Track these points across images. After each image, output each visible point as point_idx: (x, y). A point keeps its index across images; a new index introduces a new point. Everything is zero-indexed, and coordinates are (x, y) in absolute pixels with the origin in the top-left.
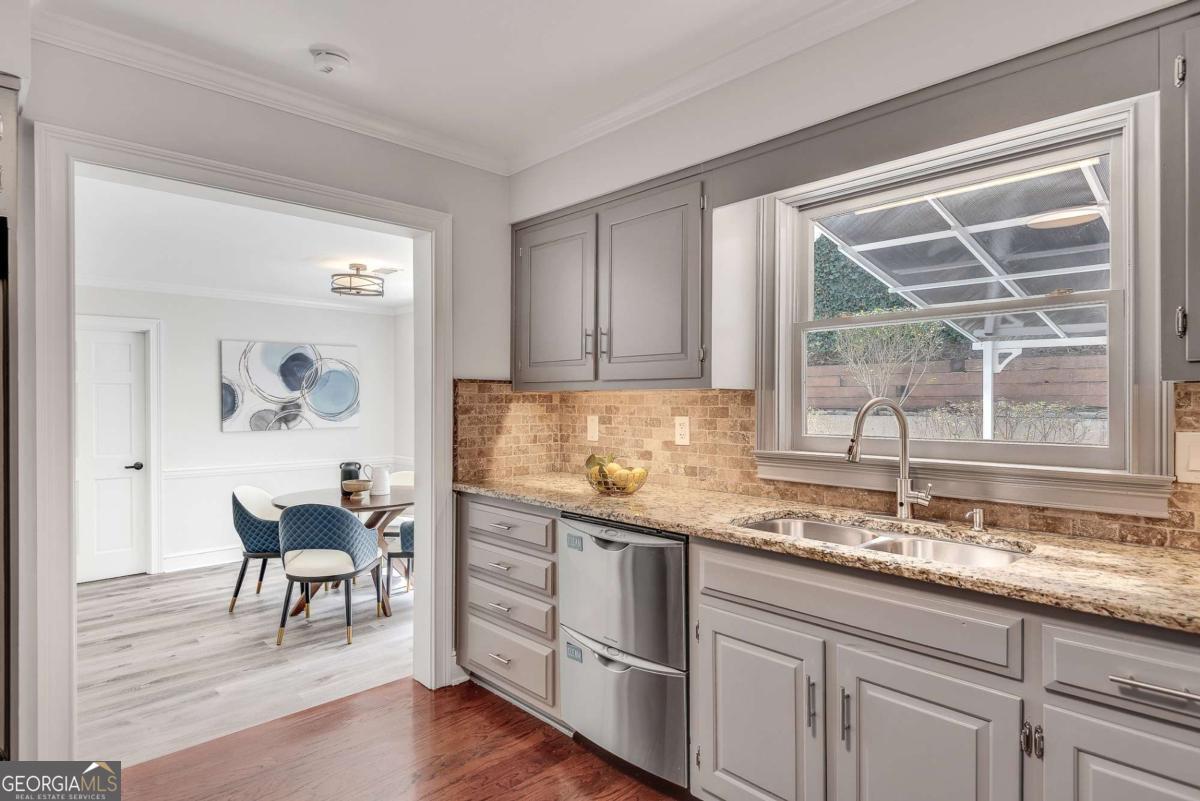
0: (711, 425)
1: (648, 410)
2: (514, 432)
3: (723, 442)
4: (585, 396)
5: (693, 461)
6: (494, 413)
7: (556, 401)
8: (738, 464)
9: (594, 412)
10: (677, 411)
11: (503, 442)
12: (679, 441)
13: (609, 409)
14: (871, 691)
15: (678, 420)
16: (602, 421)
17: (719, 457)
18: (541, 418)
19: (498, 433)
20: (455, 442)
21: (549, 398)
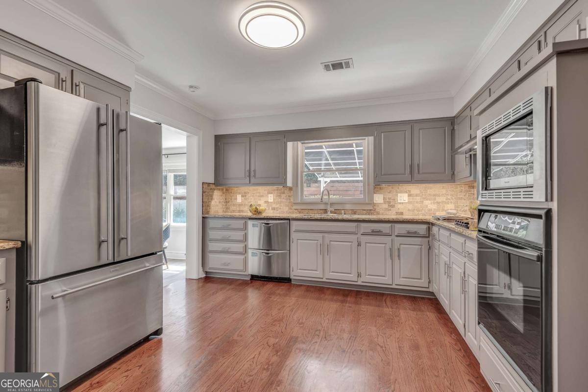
0: (280, 196)
1: (260, 193)
2: (215, 200)
3: (283, 200)
4: (236, 189)
5: (274, 206)
6: (211, 193)
7: (224, 190)
8: (287, 206)
9: (239, 194)
10: (269, 193)
11: (213, 203)
12: (269, 201)
13: (245, 193)
14: (332, 243)
15: (269, 195)
16: (242, 196)
17: (282, 204)
18: (221, 196)
19: (212, 200)
20: (203, 202)
21: (223, 189)
